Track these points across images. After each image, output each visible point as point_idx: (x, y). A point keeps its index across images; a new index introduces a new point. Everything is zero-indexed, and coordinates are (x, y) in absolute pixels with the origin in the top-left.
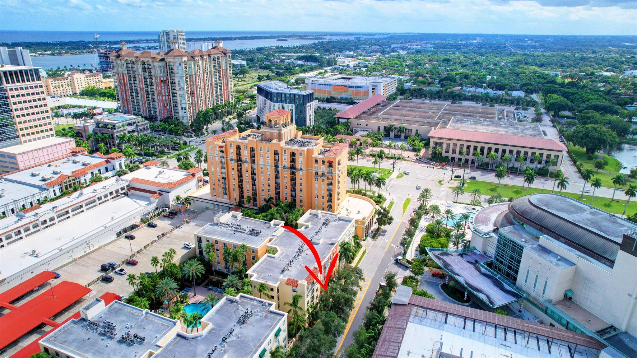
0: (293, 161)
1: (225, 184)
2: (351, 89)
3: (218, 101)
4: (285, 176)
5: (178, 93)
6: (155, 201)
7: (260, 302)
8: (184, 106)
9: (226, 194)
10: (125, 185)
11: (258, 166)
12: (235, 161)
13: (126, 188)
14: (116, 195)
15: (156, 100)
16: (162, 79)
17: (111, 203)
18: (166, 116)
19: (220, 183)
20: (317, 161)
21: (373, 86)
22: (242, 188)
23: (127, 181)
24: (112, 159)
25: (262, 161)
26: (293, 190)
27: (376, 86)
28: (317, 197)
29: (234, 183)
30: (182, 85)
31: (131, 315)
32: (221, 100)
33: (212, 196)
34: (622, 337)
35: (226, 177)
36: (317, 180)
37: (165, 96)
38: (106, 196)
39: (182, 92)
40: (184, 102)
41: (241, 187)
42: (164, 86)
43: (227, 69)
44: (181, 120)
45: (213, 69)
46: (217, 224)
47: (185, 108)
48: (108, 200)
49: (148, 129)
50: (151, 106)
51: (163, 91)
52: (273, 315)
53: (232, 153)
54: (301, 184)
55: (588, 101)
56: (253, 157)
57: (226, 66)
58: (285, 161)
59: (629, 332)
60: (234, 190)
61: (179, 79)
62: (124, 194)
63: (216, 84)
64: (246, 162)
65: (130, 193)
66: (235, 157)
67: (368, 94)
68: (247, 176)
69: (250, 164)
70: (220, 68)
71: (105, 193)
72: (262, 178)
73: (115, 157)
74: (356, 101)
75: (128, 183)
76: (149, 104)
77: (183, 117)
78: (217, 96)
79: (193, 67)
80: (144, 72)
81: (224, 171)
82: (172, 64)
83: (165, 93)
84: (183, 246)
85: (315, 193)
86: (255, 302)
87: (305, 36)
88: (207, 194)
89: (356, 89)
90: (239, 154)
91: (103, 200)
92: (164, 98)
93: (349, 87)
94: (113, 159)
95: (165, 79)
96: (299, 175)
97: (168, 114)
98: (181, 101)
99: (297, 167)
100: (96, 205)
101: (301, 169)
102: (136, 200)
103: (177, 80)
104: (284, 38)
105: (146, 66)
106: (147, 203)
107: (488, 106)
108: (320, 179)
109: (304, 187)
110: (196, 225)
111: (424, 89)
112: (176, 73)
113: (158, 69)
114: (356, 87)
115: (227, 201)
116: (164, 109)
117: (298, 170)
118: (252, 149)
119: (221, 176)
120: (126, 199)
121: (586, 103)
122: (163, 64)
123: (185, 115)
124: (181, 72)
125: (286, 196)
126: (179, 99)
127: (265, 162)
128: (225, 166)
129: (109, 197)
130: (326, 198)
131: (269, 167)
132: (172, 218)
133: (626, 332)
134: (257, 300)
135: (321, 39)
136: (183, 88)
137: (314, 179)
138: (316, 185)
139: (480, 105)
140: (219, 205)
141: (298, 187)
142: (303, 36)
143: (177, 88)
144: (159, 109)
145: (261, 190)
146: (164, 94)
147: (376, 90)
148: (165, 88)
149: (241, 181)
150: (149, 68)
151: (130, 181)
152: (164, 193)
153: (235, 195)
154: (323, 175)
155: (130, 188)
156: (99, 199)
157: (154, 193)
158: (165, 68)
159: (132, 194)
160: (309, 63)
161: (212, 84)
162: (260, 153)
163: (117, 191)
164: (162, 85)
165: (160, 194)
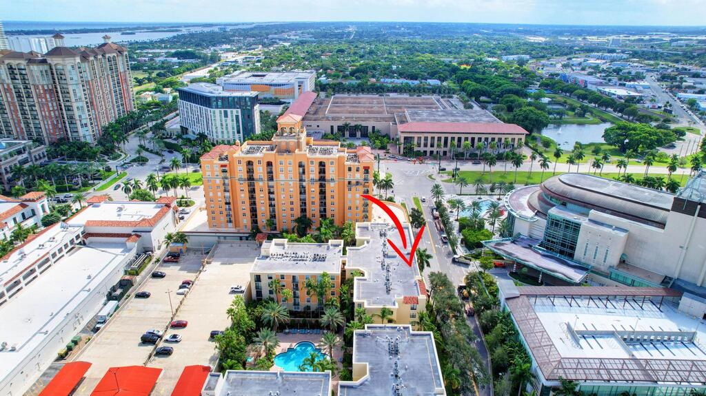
0: (322, 171)
1: (230, 209)
2: (273, 88)
3: (119, 114)
4: (313, 190)
5: (75, 105)
6: (134, 246)
7: (392, 328)
8: (84, 122)
9: (230, 221)
10: (79, 231)
11: (277, 183)
12: (245, 180)
13: (81, 236)
14: (72, 247)
15: (40, 117)
16: (46, 88)
17: (68, 260)
18: (58, 137)
19: (223, 209)
20: (350, 169)
21: (299, 82)
22: (256, 211)
23: (81, 227)
24: (29, 200)
25: (282, 177)
26: (323, 204)
27: (302, 82)
28: (350, 208)
29: (244, 207)
30: (78, 95)
31: (264, 382)
32: (124, 112)
33: (210, 227)
34: (679, 283)
35: (231, 201)
36: (350, 190)
37: (54, 110)
38: (60, 250)
39: (80, 104)
40: (83, 117)
41: (254, 212)
42: (51, 97)
43: (125, 71)
44: (83, 140)
45: (109, 72)
46: (267, 257)
47: (86, 125)
48: (63, 256)
49: (44, 156)
50: (32, 125)
51: (50, 105)
52: (417, 338)
53: (241, 171)
54: (332, 197)
55: (500, 85)
56: (270, 173)
57: (124, 68)
58: (313, 173)
59: (681, 278)
60: (244, 215)
61: (74, 87)
62: (80, 243)
63: (115, 92)
64: (261, 180)
65: (86, 241)
66: (245, 176)
67: (294, 92)
68: (261, 198)
69: (266, 182)
70: (117, 71)
71: (59, 247)
72: (283, 196)
73: (35, 198)
74: (283, 100)
75: (82, 229)
76: (27, 124)
77: (85, 137)
78: (118, 107)
79: (88, 70)
80: (14, 79)
81: (227, 194)
82: (59, 67)
83: (53, 106)
84: (230, 290)
85: (348, 204)
86: (388, 330)
87: (154, 28)
88: (203, 225)
89: (279, 87)
90: (250, 171)
91: (59, 256)
92: (52, 114)
93: (271, 85)
94: (33, 201)
95: (50, 87)
96: (330, 187)
97: (60, 134)
98: (80, 116)
99: (327, 178)
100: (50, 266)
101: (332, 180)
102: (103, 249)
103: (71, 89)
104: (128, 31)
105: (16, 71)
106: (122, 249)
107: (415, 96)
108: (353, 188)
109: (336, 200)
110: (222, 264)
111: (344, 83)
112: (68, 79)
113: (39, 74)
114: (279, 85)
115: (233, 230)
116: (53, 128)
117: (328, 181)
118: (269, 164)
119: (224, 201)
120: (84, 250)
121: (500, 88)
122: (46, 67)
123: (87, 133)
124: (75, 78)
125: (313, 212)
126: (77, 113)
127: (286, 177)
128: (229, 188)
129: (65, 251)
130: (361, 208)
131: (291, 183)
132: (176, 262)
133: (678, 279)
134: (388, 327)
135: (177, 31)
136: (80, 99)
137: (346, 189)
138: (349, 195)
139: (406, 96)
140: (225, 237)
141: (328, 200)
142: (153, 28)
143: (73, 99)
144: (46, 129)
145: (281, 210)
146: (51, 109)
147: (302, 87)
148: (52, 100)
149: (253, 204)
150: (21, 74)
151: (85, 226)
152: (143, 234)
153: (246, 221)
154: (357, 183)
155: (87, 235)
156: (54, 255)
157: (129, 236)
158: (49, 73)
159: (91, 243)
160: (187, 61)
161: (110, 91)
162: (280, 167)
163: (72, 242)
164: (48, 96)
165: (139, 236)
